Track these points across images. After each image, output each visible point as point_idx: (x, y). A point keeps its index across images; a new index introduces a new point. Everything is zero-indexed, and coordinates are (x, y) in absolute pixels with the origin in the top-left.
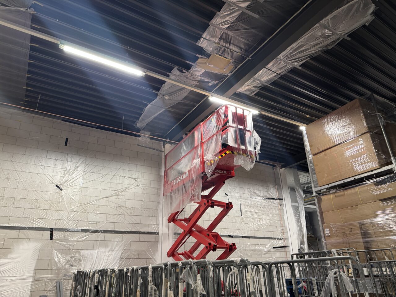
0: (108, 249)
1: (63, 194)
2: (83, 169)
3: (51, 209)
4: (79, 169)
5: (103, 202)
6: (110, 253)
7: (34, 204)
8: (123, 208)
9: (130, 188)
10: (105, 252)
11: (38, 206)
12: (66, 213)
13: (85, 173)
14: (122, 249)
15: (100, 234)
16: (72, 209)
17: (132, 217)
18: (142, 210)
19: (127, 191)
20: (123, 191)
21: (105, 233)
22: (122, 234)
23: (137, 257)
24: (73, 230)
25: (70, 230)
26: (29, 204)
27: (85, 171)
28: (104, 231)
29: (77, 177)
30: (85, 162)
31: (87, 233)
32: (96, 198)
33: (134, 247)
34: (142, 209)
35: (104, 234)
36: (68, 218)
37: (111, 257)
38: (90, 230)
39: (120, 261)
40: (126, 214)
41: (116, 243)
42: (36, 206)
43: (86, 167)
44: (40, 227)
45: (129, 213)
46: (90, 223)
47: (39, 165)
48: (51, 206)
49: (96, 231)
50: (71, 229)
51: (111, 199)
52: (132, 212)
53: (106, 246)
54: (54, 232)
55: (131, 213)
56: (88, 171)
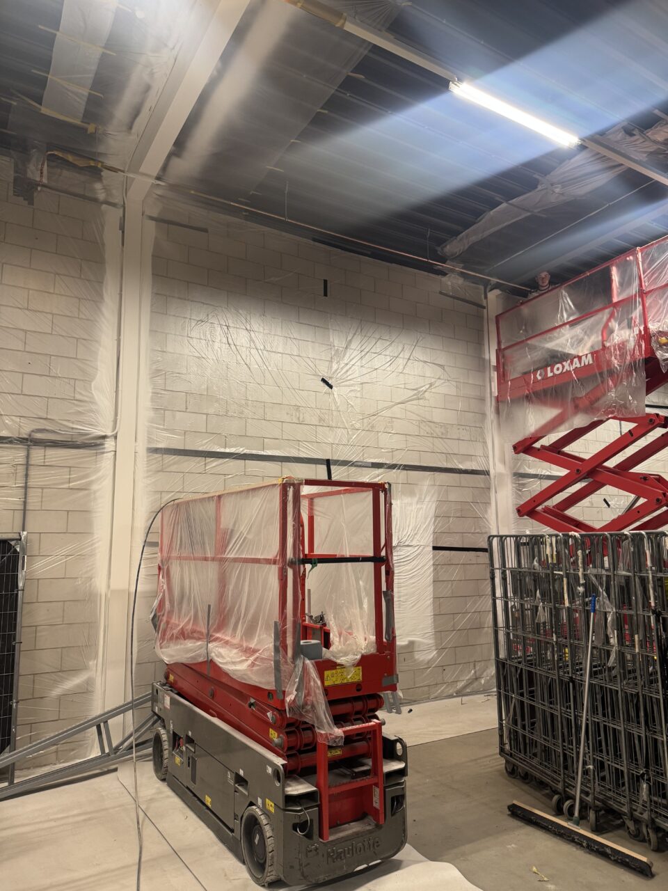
0: (416, 499)
1: (335, 396)
2: (360, 346)
3: (321, 424)
4: (353, 345)
5: (397, 410)
6: (418, 506)
7: (294, 414)
8: (430, 424)
9: (436, 385)
10: (411, 504)
11: (301, 419)
12: (344, 432)
13: (363, 353)
14: (436, 500)
15: (400, 472)
16: (352, 425)
17: (444, 442)
18: (459, 429)
19: (433, 390)
20: (425, 391)
21: (407, 470)
22: (432, 473)
23: (458, 515)
24: (360, 464)
25: (355, 464)
26: (288, 414)
27: (362, 349)
28: (405, 466)
29: (352, 363)
30: (359, 330)
31: (381, 470)
32: (386, 404)
33: (452, 497)
34: (459, 427)
35: (406, 472)
36: (348, 441)
37: (421, 512)
38: (386, 464)
39: (435, 521)
40: (435, 435)
41: (425, 488)
42: (299, 418)
43: (364, 341)
44: (309, 457)
45: (440, 434)
46: (383, 450)
47: (290, 338)
48: (321, 419)
49: (393, 467)
50: (356, 462)
51: (408, 405)
52: (444, 432)
53: (412, 494)
54: (332, 467)
55: (442, 434)
56: (366, 350)
